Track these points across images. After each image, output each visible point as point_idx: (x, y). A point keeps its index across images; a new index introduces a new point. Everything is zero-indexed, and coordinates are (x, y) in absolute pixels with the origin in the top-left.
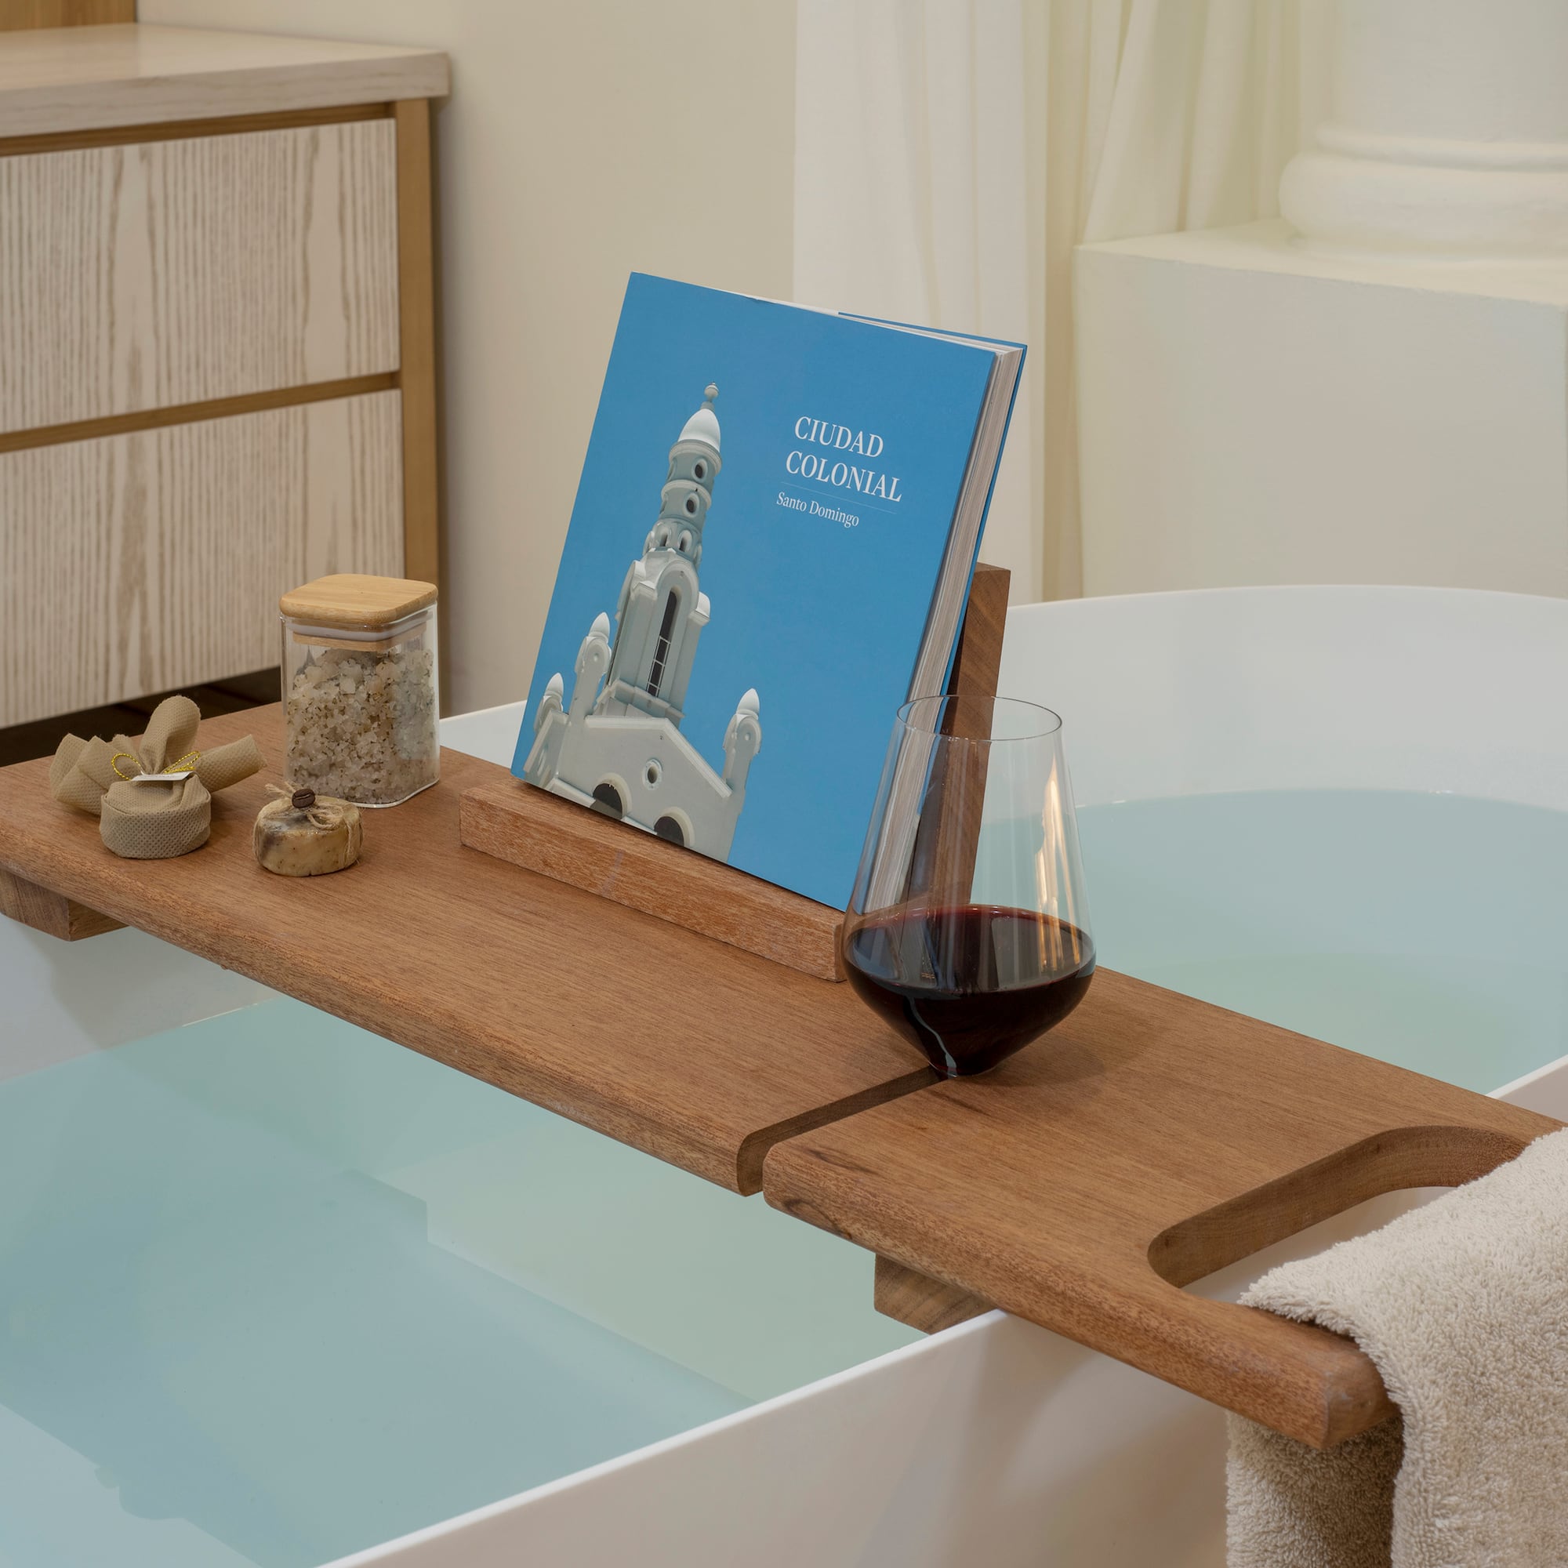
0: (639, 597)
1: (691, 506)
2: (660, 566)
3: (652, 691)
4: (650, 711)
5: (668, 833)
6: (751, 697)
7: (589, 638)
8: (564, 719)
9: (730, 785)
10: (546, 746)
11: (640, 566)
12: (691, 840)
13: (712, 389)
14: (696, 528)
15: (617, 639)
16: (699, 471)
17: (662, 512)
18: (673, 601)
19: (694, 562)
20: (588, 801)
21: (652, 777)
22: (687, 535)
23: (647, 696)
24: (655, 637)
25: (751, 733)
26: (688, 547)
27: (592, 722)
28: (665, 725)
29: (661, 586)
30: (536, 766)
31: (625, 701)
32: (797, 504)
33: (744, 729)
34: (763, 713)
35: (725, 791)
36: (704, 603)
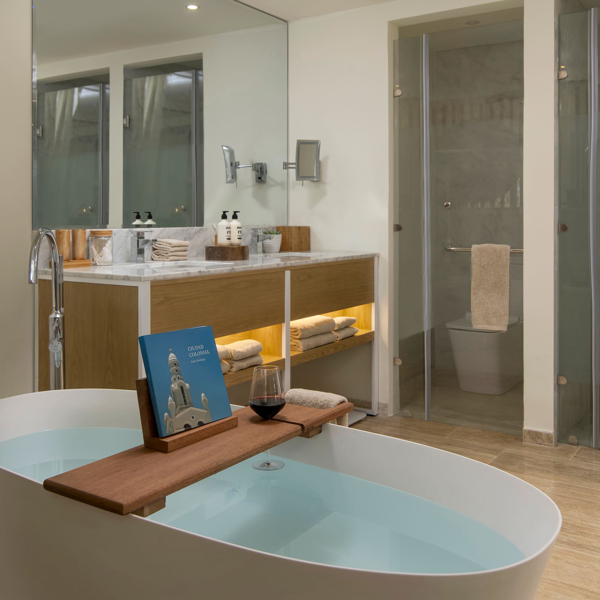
0: (175, 391)
1: (177, 371)
2: (176, 384)
3: (186, 404)
4: (187, 407)
5: (201, 424)
6: (203, 394)
7: (169, 403)
8: (171, 419)
9: (206, 410)
10: (170, 426)
11: (173, 386)
12: (205, 423)
13: (170, 350)
14: (180, 374)
15: (175, 400)
16: (175, 364)
17: (172, 374)
18: (182, 388)
19: (182, 379)
20: (184, 429)
21: (193, 418)
22: (179, 376)
23: (185, 405)
24: (182, 395)
25: (206, 400)
26: (180, 378)
27: (176, 417)
28: (191, 408)
29: (178, 386)
30: (169, 431)
31: (182, 409)
32: (195, 361)
33: (204, 400)
34: (206, 396)
35: (206, 411)
36: (187, 385)
